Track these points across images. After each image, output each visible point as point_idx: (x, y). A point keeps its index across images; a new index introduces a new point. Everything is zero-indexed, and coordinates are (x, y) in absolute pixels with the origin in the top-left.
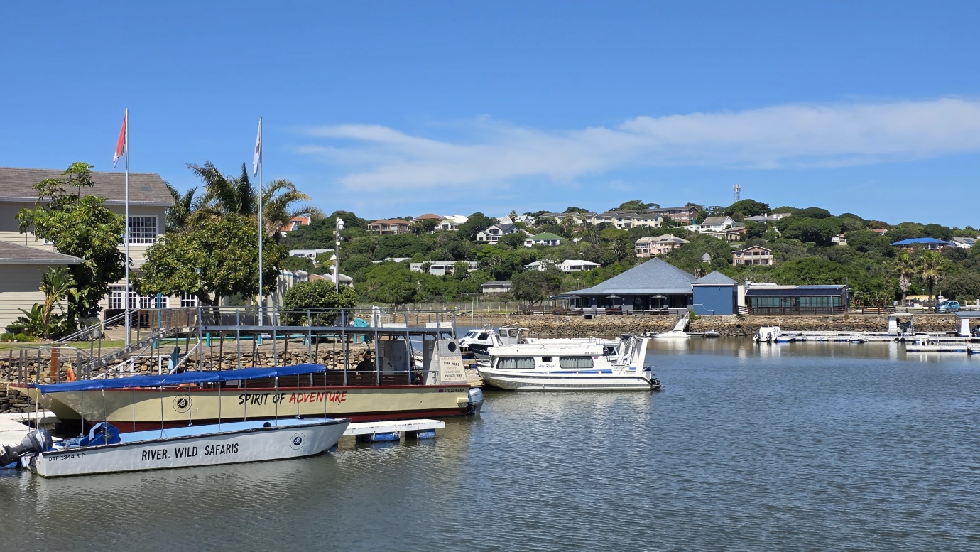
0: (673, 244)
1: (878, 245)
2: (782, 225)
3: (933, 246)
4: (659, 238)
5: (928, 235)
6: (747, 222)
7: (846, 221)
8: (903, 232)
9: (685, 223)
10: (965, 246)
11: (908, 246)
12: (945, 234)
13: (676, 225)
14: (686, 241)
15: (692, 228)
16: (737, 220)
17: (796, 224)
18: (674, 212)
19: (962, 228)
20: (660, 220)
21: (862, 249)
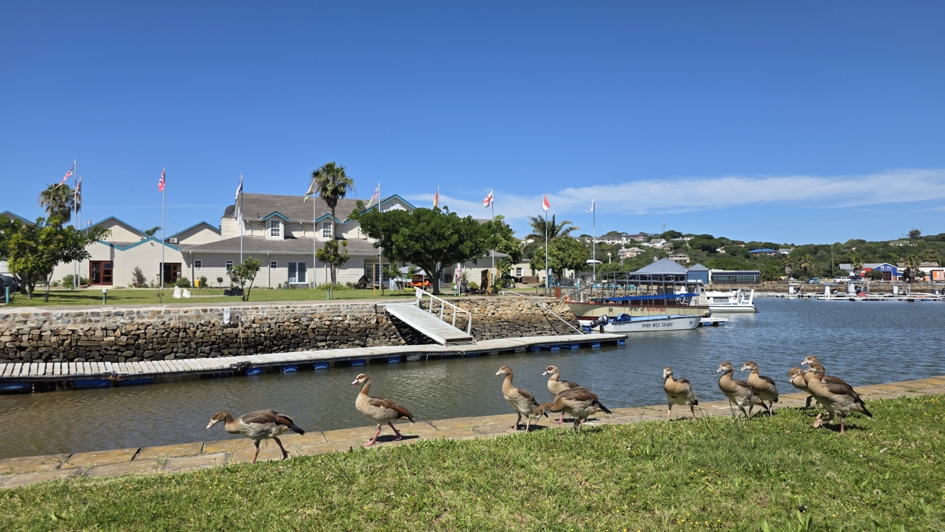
0: (637, 252)
1: (741, 253)
2: (691, 243)
3: (770, 253)
4: (630, 249)
5: (766, 248)
6: (673, 242)
7: (723, 241)
8: (753, 246)
9: (641, 242)
10: (786, 253)
11: (756, 253)
12: (776, 247)
13: (637, 243)
14: (643, 251)
15: (646, 244)
16: (668, 240)
17: (698, 243)
18: (636, 236)
19: (782, 244)
20: (629, 240)
21: (733, 255)
